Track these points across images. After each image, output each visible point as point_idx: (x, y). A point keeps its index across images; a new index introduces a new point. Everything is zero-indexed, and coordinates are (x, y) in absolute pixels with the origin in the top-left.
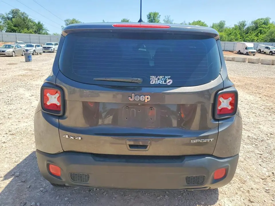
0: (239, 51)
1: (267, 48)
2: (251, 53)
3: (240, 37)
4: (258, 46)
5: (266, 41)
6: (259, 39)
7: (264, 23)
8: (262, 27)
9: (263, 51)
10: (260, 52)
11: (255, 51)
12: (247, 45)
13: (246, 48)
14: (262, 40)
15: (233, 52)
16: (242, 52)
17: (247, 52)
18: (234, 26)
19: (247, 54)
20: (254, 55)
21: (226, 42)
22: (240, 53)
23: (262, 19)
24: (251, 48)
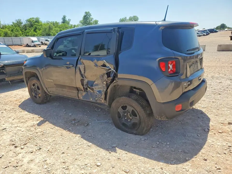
0: (27, 44)
1: (47, 40)
2: (38, 45)
3: (22, 33)
4: (40, 40)
5: (43, 35)
6: (38, 34)
7: (36, 22)
8: (36, 25)
9: (45, 43)
10: (42, 44)
11: (40, 43)
12: (32, 39)
13: (33, 42)
14: (40, 34)
15: (22, 46)
16: (30, 45)
17: (34, 45)
18: (12, 24)
19: (35, 46)
20: (40, 46)
21: (13, 37)
22: (28, 46)
23: (33, 18)
24: (36, 41)
